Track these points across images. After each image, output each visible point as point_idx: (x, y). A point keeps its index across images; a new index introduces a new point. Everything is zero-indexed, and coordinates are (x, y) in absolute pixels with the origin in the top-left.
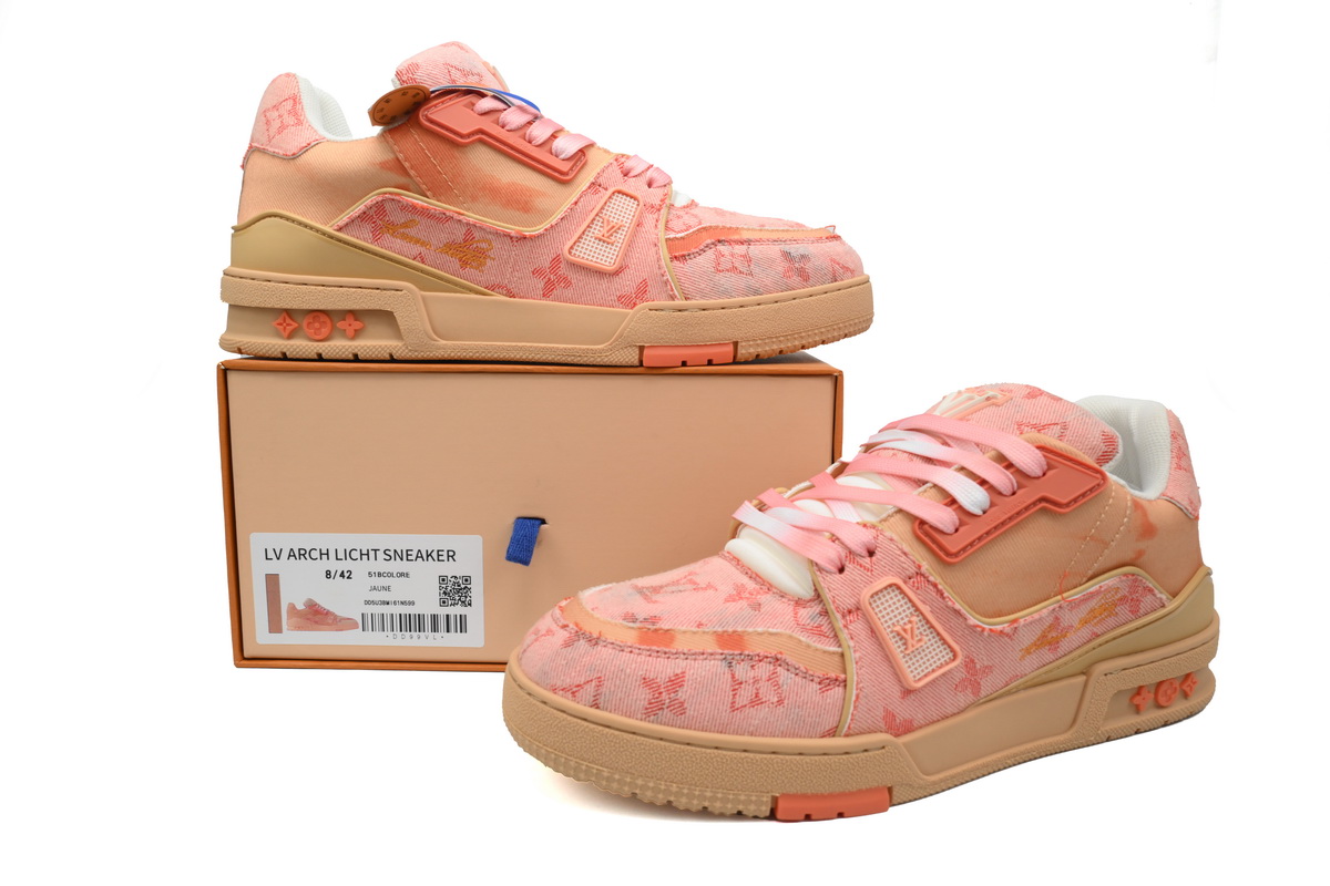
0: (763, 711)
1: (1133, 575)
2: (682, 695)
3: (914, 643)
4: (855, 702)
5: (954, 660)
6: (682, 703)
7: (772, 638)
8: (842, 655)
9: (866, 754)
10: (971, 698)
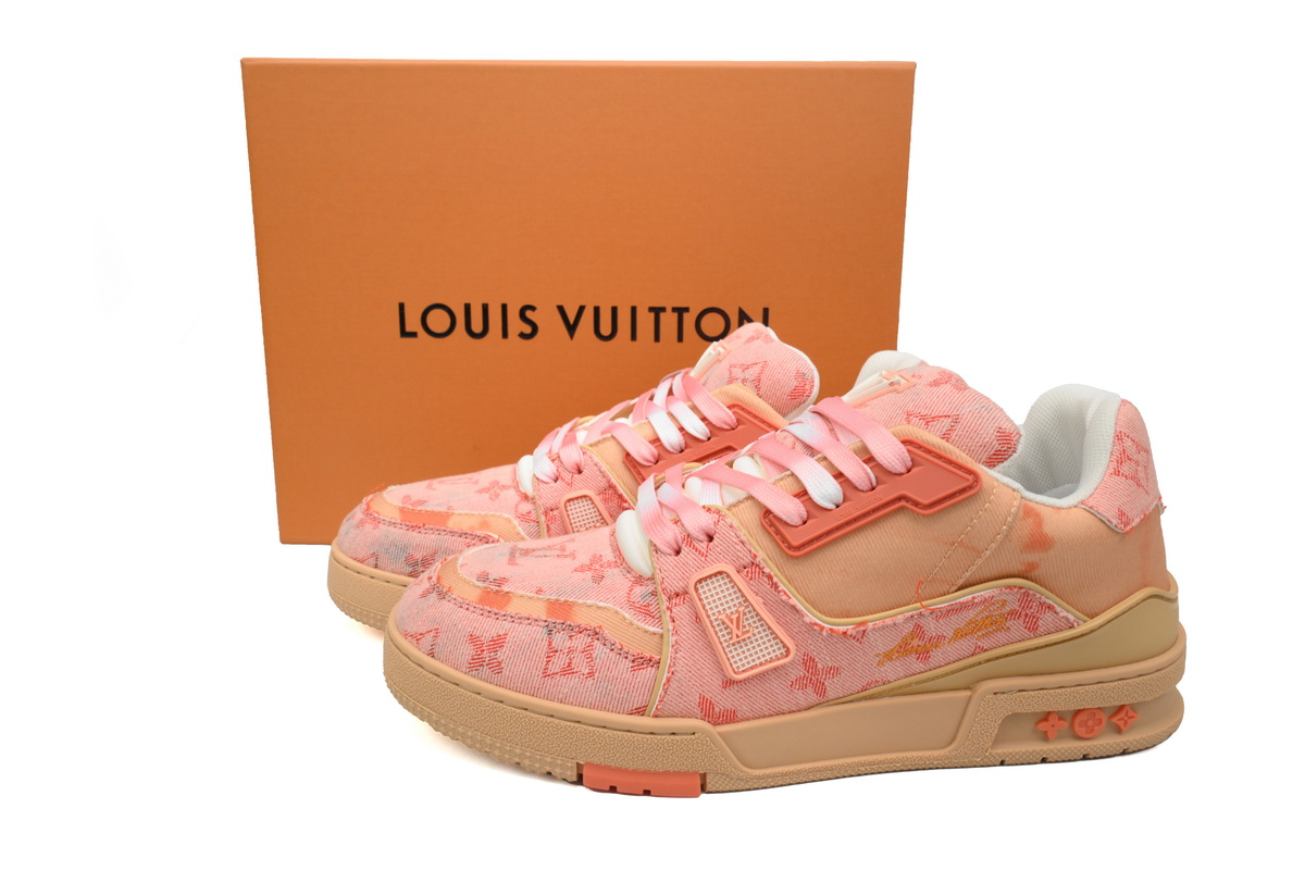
0: (573, 681)
1: (1021, 588)
2: (501, 655)
3: (740, 634)
4: (664, 685)
5: (787, 656)
6: (500, 663)
7: (599, 612)
8: (662, 636)
9: (672, 737)
10: (814, 698)
